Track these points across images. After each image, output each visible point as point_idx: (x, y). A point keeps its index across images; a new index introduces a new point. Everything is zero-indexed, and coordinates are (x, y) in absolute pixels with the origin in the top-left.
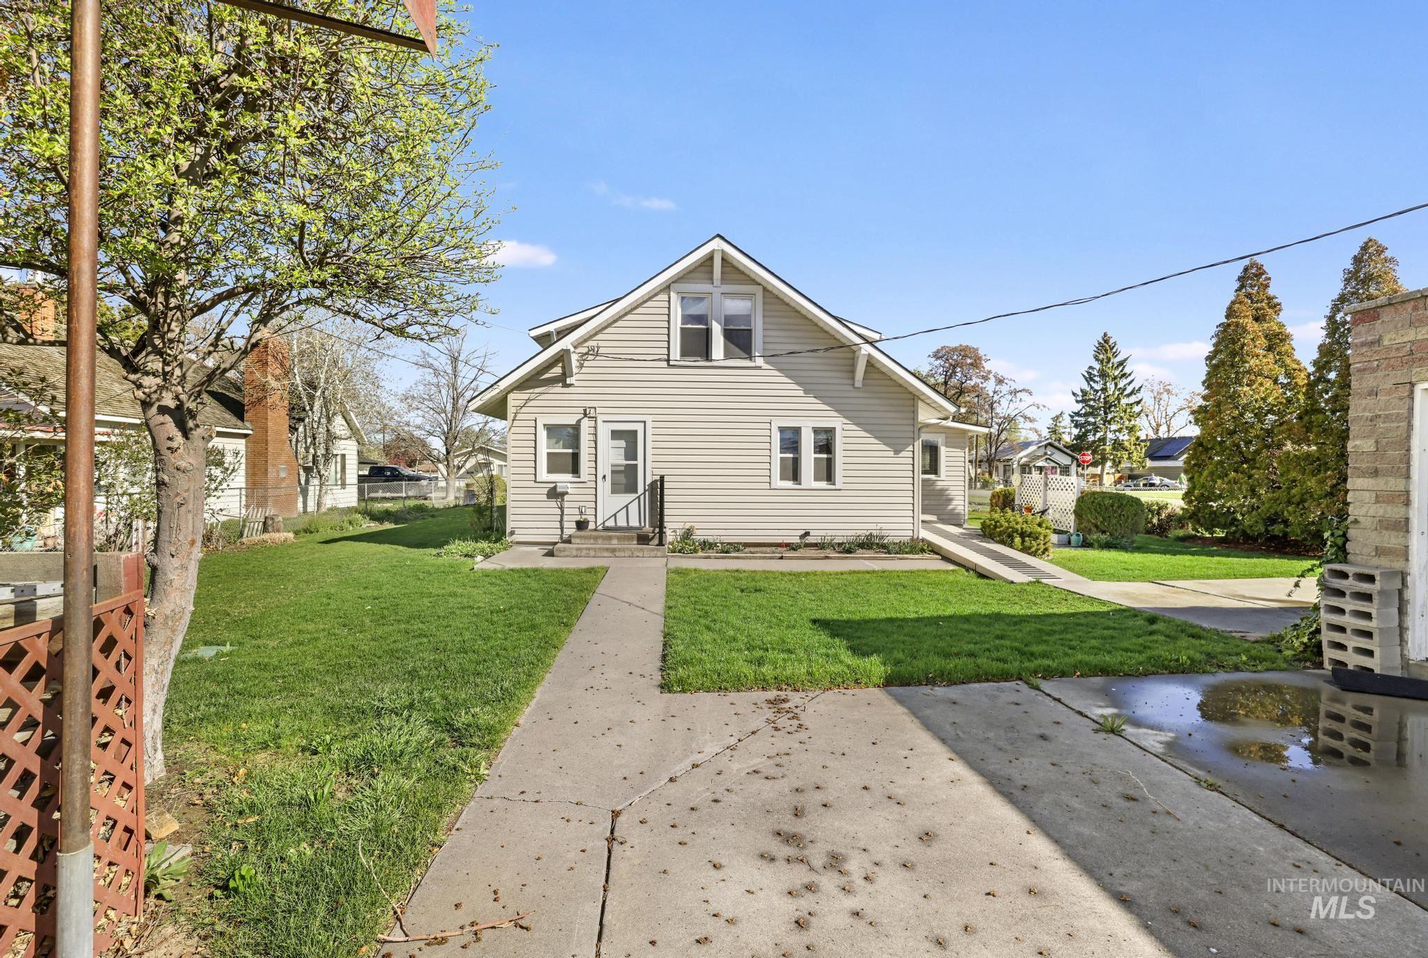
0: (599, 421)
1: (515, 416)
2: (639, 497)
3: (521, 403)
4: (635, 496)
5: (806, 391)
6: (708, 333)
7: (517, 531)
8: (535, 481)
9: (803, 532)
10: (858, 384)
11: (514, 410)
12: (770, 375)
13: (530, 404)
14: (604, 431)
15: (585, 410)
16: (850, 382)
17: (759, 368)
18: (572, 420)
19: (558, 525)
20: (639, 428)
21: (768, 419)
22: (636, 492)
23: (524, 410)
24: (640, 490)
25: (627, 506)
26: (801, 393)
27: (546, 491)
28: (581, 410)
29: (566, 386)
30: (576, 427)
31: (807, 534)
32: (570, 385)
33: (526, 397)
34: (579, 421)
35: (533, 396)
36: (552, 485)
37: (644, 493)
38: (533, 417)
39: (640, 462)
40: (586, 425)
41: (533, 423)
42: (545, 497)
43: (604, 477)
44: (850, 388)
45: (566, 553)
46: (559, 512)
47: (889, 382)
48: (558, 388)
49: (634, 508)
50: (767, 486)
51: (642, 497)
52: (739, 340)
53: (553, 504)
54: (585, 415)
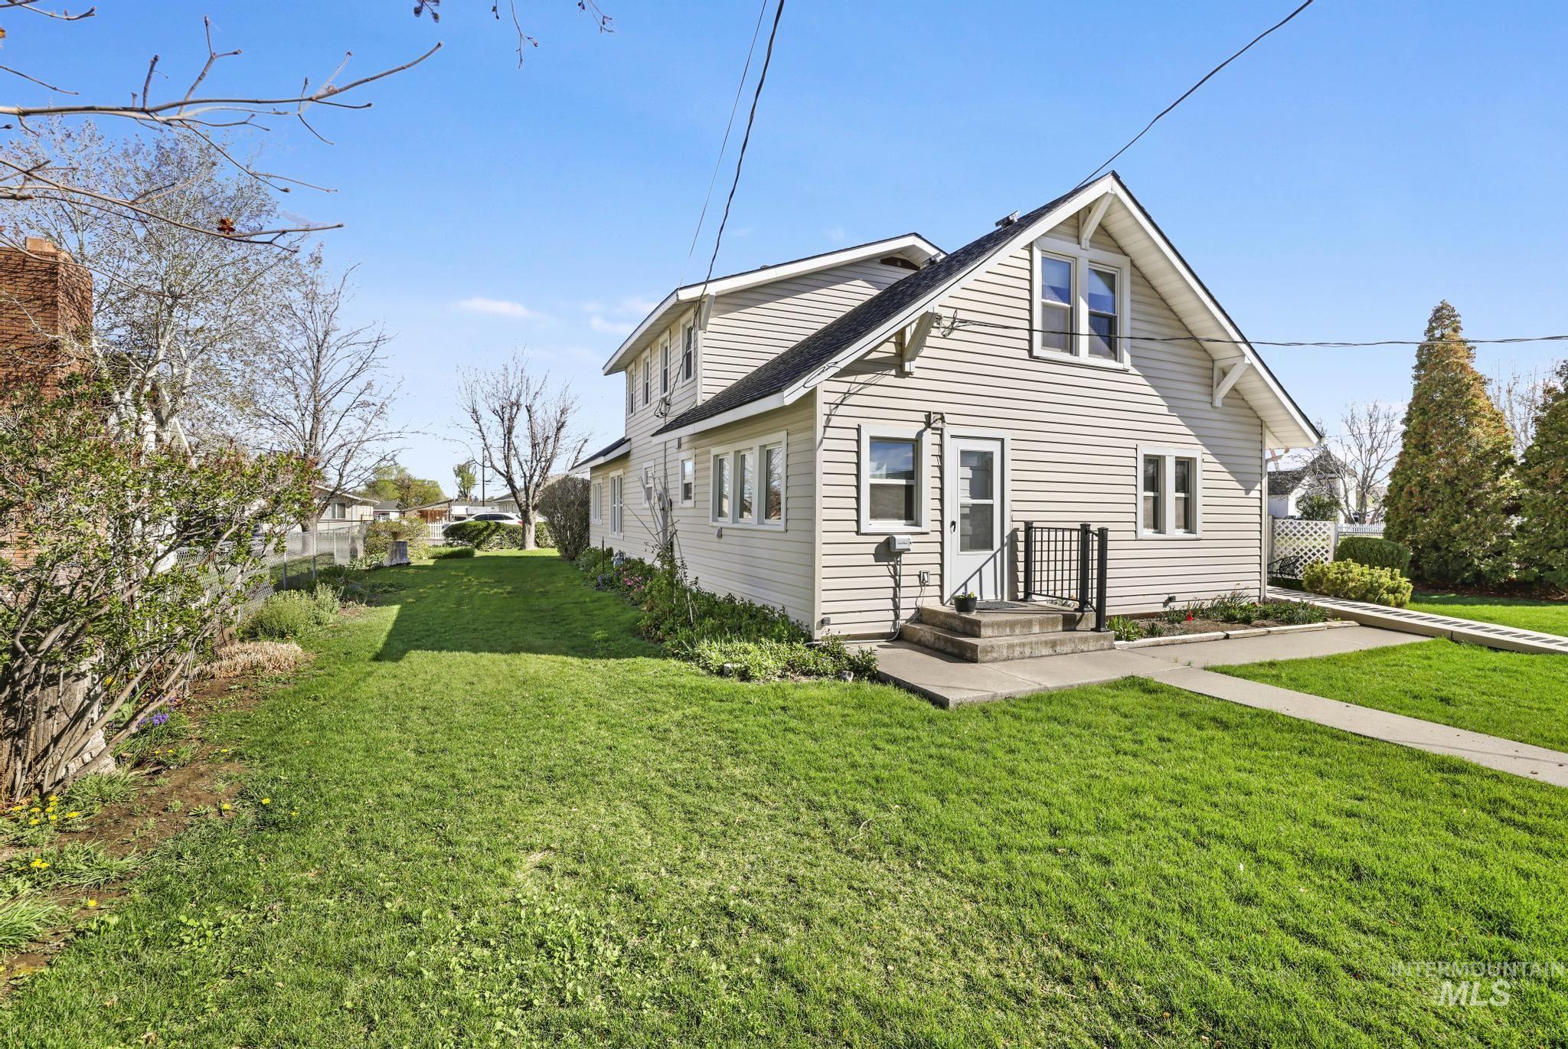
0: (946, 437)
1: (828, 420)
2: (994, 556)
3: (836, 398)
4: (989, 553)
5: (1171, 408)
6: (1072, 315)
7: (834, 619)
8: (858, 533)
9: (1166, 597)
10: (1218, 403)
11: (826, 409)
12: (1137, 381)
13: (851, 400)
14: (953, 451)
15: (928, 417)
16: (1209, 399)
17: (1125, 371)
18: (909, 432)
19: (889, 604)
20: (994, 447)
21: (1132, 443)
22: (989, 545)
23: (841, 410)
24: (997, 544)
25: (980, 570)
26: (1165, 410)
27: (872, 548)
28: (922, 417)
29: (902, 374)
30: (916, 444)
31: (1171, 599)
32: (908, 374)
33: (844, 387)
34: (920, 434)
35: (854, 388)
36: (882, 539)
37: (1002, 550)
38: (854, 423)
39: (996, 501)
40: (929, 439)
41: (854, 434)
42: (871, 560)
43: (953, 523)
44: (1208, 407)
45: (995, 655)
46: (891, 582)
47: (1241, 403)
48: (889, 378)
49: (988, 571)
50: (1132, 535)
51: (999, 555)
52: (1106, 330)
53: (883, 569)
54: (928, 424)
